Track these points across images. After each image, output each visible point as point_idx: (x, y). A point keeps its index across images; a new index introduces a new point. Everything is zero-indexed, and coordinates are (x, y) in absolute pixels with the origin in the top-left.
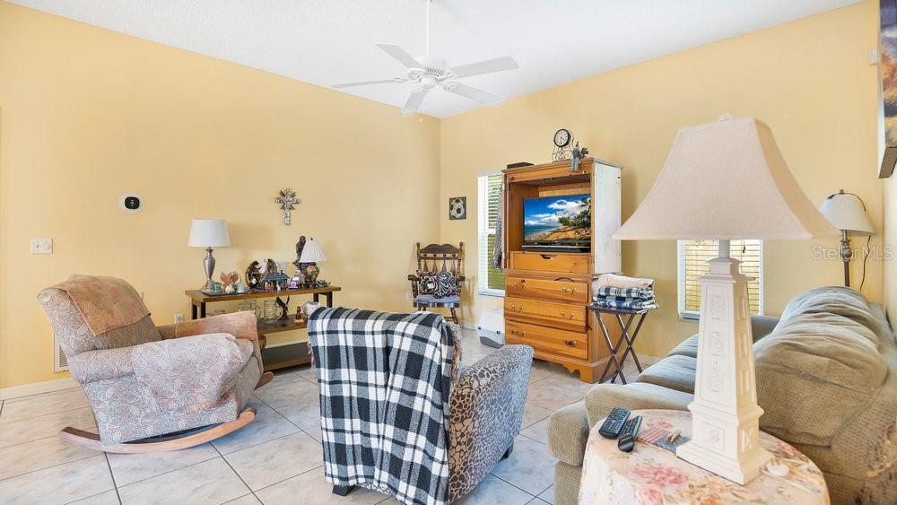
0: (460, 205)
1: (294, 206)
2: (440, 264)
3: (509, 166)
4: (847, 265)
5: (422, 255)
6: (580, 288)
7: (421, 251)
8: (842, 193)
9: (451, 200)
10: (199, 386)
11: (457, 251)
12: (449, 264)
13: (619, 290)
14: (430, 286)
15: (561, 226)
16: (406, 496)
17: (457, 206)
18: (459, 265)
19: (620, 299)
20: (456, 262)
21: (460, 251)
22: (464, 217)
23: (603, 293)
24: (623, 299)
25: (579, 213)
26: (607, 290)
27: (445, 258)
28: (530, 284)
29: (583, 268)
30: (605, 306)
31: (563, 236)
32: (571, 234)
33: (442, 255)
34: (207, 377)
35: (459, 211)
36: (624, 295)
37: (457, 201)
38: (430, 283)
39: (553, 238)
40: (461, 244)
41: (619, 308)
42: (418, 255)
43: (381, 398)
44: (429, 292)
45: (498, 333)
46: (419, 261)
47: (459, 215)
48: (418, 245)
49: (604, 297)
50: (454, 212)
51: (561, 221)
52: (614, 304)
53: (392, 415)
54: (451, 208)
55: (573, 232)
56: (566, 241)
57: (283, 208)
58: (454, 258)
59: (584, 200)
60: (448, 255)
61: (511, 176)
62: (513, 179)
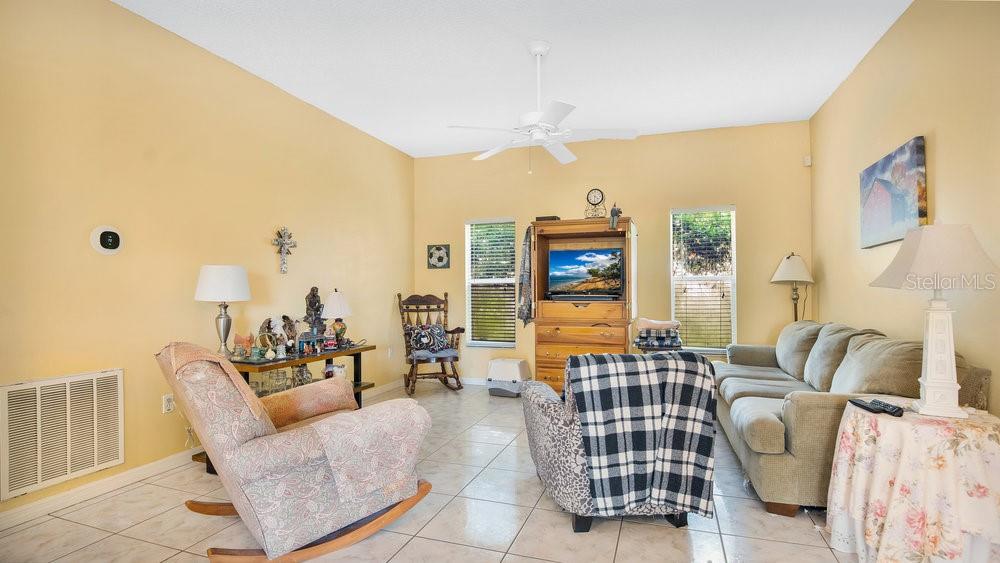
0: (442, 253)
1: (291, 250)
2: (424, 316)
3: (538, 219)
4: (796, 305)
5: (404, 307)
6: (617, 332)
7: (405, 302)
8: (793, 254)
9: (430, 247)
10: (396, 461)
11: (442, 302)
12: (434, 316)
13: (658, 331)
14: (425, 340)
15: (590, 277)
16: (684, 505)
17: (437, 254)
18: (446, 317)
19: (660, 339)
20: (442, 314)
21: (445, 302)
22: (447, 266)
23: (644, 335)
24: (663, 339)
25: (608, 265)
26: (648, 332)
27: (428, 310)
28: (566, 331)
29: (617, 315)
30: (648, 345)
31: (592, 286)
32: (600, 285)
33: (425, 307)
34: (403, 449)
35: (440, 259)
36: (665, 335)
37: (439, 249)
38: (424, 337)
39: (582, 288)
40: (446, 295)
41: (660, 346)
42: (401, 307)
43: (658, 428)
44: (427, 347)
45: (514, 382)
46: (402, 314)
47: (441, 264)
48: (399, 296)
49: (645, 338)
50: (434, 261)
51: (590, 272)
52: (656, 343)
53: (670, 441)
54: (431, 256)
55: (603, 282)
56: (596, 291)
57: (280, 252)
58: (439, 309)
59: (613, 254)
60: (433, 307)
61: (541, 228)
62: (542, 231)
